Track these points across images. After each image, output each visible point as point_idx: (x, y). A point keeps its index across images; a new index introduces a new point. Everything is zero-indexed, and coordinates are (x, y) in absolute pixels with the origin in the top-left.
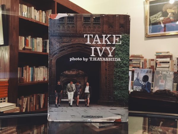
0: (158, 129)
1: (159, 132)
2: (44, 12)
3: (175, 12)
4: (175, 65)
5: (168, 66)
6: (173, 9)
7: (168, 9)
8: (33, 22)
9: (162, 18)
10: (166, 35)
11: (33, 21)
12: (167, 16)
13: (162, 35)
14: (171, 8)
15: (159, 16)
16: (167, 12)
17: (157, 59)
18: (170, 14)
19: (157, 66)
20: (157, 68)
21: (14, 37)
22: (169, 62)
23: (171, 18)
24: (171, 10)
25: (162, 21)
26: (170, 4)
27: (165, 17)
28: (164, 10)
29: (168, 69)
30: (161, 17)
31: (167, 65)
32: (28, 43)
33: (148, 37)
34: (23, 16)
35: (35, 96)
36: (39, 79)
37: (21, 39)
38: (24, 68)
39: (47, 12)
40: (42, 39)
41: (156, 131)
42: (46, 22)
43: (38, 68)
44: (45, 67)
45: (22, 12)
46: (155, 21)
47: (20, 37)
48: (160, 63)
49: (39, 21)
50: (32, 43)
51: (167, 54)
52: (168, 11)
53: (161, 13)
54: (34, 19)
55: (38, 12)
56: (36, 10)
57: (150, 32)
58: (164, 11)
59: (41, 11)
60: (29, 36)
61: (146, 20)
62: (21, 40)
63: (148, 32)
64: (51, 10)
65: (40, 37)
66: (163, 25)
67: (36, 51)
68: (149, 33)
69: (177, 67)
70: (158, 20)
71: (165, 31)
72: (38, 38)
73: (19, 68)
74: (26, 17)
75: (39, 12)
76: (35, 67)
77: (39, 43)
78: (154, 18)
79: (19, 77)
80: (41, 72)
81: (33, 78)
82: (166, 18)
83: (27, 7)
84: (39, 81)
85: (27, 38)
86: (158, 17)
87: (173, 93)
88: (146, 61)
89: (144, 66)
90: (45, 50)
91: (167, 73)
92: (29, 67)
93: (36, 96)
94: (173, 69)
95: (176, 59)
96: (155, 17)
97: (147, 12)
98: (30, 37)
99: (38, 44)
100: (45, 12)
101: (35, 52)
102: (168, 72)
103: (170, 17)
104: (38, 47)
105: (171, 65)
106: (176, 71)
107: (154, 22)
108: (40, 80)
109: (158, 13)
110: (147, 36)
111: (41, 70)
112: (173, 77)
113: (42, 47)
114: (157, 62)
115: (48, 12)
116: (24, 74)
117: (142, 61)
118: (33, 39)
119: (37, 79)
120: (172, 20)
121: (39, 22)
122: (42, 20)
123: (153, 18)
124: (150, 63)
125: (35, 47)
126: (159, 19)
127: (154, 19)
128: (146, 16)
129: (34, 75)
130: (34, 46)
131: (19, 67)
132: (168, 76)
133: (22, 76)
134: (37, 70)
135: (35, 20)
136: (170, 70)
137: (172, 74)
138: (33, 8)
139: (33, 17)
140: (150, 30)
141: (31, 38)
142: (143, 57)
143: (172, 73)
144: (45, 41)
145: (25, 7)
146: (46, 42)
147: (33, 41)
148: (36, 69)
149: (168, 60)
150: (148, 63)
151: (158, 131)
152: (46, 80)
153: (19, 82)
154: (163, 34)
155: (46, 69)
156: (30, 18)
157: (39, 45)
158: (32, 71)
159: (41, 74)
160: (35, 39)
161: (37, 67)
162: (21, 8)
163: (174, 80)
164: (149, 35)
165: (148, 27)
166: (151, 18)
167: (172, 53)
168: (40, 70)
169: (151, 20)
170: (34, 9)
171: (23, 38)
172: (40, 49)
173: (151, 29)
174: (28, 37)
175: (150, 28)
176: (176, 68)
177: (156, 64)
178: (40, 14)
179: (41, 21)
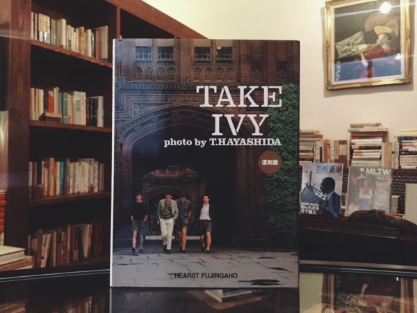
0: (357, 301)
1: (360, 307)
2: (90, 31)
3: (393, 33)
4: (393, 153)
5: (379, 157)
6: (389, 26)
7: (376, 25)
8: (65, 55)
9: (363, 47)
10: (374, 84)
11: (64, 52)
12: (375, 42)
13: (364, 85)
14: (383, 25)
15: (356, 43)
16: (375, 34)
17: (353, 141)
18: (381, 37)
19: (354, 157)
20: (353, 162)
21: (18, 90)
22: (380, 148)
23: (385, 47)
24: (384, 27)
25: (364, 53)
26: (382, 14)
27: (369, 45)
28: (367, 27)
29: (377, 162)
30: (361, 43)
31: (376, 154)
32: (53, 103)
33: (332, 90)
34: (41, 40)
35: (69, 230)
36: (79, 190)
37: (35, 95)
38: (43, 162)
39: (97, 32)
40: (84, 94)
41: (353, 306)
42: (94, 54)
43: (77, 164)
44: (93, 160)
45: (38, 32)
46: (349, 53)
47: (33, 89)
48: (361, 148)
49: (78, 52)
50: (63, 104)
51: (376, 129)
52: (378, 30)
53: (361, 35)
54: (68, 48)
55: (75, 31)
56: (72, 26)
57: (337, 79)
58: (367, 30)
59: (83, 28)
60: (55, 86)
61: (327, 50)
62: (37, 97)
63: (331, 78)
64: (107, 27)
65: (80, 91)
66: (365, 63)
67: (71, 123)
68: (335, 80)
69: (399, 159)
70: (354, 50)
71: (370, 76)
72: (76, 93)
73: (31, 163)
74: (46, 44)
75: (77, 30)
76: (68, 161)
77: (79, 105)
78: (345, 46)
79: (30, 184)
80: (83, 173)
81: (65, 187)
82: (373, 46)
83: (50, 20)
84: (78, 193)
85: (50, 93)
86: (354, 44)
87: (391, 218)
88: (327, 144)
89: (323, 156)
90: (92, 120)
91: (377, 171)
92: (56, 161)
93: (72, 229)
94: (390, 163)
95: (396, 140)
96: (348, 45)
97: (330, 33)
98: (56, 90)
99: (75, 106)
100: (92, 32)
101: (69, 124)
102: (380, 170)
103: (381, 44)
104: (77, 113)
105: (386, 154)
106: (397, 167)
107: (345, 55)
108: (82, 192)
109: (355, 35)
110: (329, 88)
111: (83, 167)
112: (389, 181)
113: (87, 113)
114: (353, 146)
115: (99, 30)
116: (43, 176)
117: (320, 144)
118: (65, 94)
119: (74, 190)
120: (385, 51)
121: (78, 54)
122: (86, 50)
123: (343, 46)
124: (337, 150)
125: (69, 113)
126: (358, 49)
127: (345, 48)
128: (327, 42)
129: (68, 180)
130: (66, 110)
131: (31, 161)
132: (380, 178)
133: (39, 181)
134: (75, 167)
135: (70, 50)
136: (383, 166)
137: (388, 174)
138: (64, 21)
139: (64, 43)
140: (335, 74)
141: (59, 92)
142: (321, 137)
143: (387, 172)
144: (94, 100)
145: (45, 20)
146: (96, 102)
147: (65, 99)
148: (72, 165)
149: (378, 141)
150: (332, 148)
151: (357, 306)
152: (96, 190)
153: (30, 197)
154: (365, 83)
155: (96, 166)
156: (58, 45)
157: (79, 110)
158: (62, 169)
159: (83, 176)
160: (69, 96)
161: (74, 160)
162: (36, 22)
163: (393, 187)
164: (334, 86)
165: (332, 65)
166: (337, 47)
167: (388, 127)
168: (81, 168)
169: (339, 51)
170: (67, 24)
171: (41, 92)
172: (81, 119)
173: (339, 71)
174: (52, 90)
175: (336, 70)
176: (397, 160)
177: (352, 151)
178: (80, 35)
179: (83, 53)
